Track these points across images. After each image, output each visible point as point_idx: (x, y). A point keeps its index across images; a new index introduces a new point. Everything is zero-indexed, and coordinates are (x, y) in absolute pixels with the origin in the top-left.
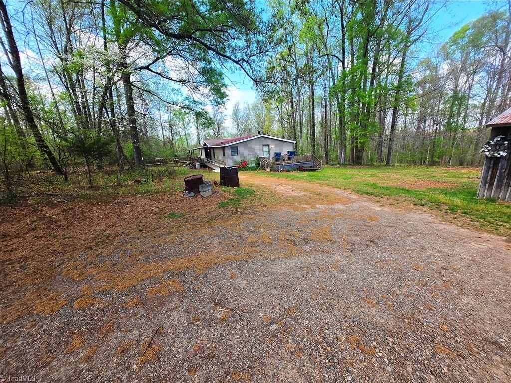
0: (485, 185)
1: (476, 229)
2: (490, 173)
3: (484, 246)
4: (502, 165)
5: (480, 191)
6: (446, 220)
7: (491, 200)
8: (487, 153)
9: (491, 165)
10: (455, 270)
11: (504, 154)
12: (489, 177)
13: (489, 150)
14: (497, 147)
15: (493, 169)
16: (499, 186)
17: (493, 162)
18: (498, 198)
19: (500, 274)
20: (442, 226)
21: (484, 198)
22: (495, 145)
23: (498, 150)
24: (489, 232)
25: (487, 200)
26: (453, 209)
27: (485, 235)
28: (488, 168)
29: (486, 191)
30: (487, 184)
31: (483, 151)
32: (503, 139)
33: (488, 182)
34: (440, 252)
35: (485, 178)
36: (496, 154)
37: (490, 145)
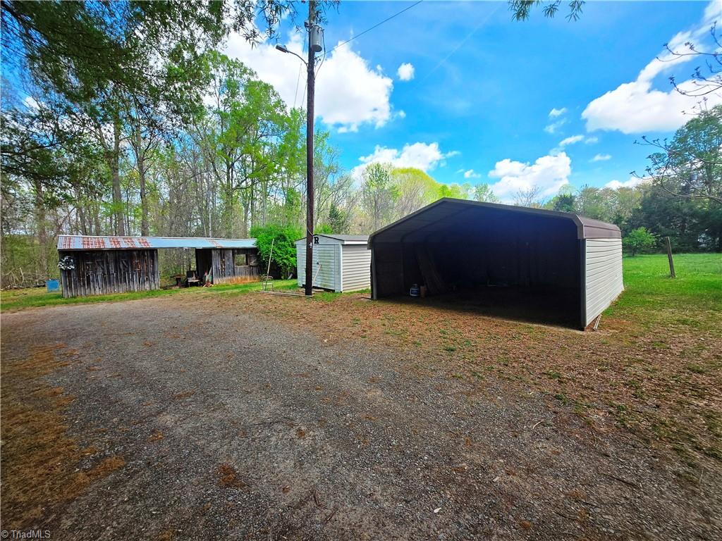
2: (68, 281)
4: (74, 274)
5: (65, 293)
7: (74, 297)
8: (62, 267)
9: (67, 276)
11: (73, 267)
12: (68, 283)
13: (63, 265)
14: (67, 263)
15: (69, 279)
16: (76, 288)
17: (67, 273)
18: (78, 294)
22: (66, 262)
23: (69, 265)
25: (71, 297)
28: (65, 279)
30: (68, 289)
31: (59, 266)
32: (70, 258)
33: (68, 287)
35: (65, 285)
36: (68, 268)
37: (63, 262)
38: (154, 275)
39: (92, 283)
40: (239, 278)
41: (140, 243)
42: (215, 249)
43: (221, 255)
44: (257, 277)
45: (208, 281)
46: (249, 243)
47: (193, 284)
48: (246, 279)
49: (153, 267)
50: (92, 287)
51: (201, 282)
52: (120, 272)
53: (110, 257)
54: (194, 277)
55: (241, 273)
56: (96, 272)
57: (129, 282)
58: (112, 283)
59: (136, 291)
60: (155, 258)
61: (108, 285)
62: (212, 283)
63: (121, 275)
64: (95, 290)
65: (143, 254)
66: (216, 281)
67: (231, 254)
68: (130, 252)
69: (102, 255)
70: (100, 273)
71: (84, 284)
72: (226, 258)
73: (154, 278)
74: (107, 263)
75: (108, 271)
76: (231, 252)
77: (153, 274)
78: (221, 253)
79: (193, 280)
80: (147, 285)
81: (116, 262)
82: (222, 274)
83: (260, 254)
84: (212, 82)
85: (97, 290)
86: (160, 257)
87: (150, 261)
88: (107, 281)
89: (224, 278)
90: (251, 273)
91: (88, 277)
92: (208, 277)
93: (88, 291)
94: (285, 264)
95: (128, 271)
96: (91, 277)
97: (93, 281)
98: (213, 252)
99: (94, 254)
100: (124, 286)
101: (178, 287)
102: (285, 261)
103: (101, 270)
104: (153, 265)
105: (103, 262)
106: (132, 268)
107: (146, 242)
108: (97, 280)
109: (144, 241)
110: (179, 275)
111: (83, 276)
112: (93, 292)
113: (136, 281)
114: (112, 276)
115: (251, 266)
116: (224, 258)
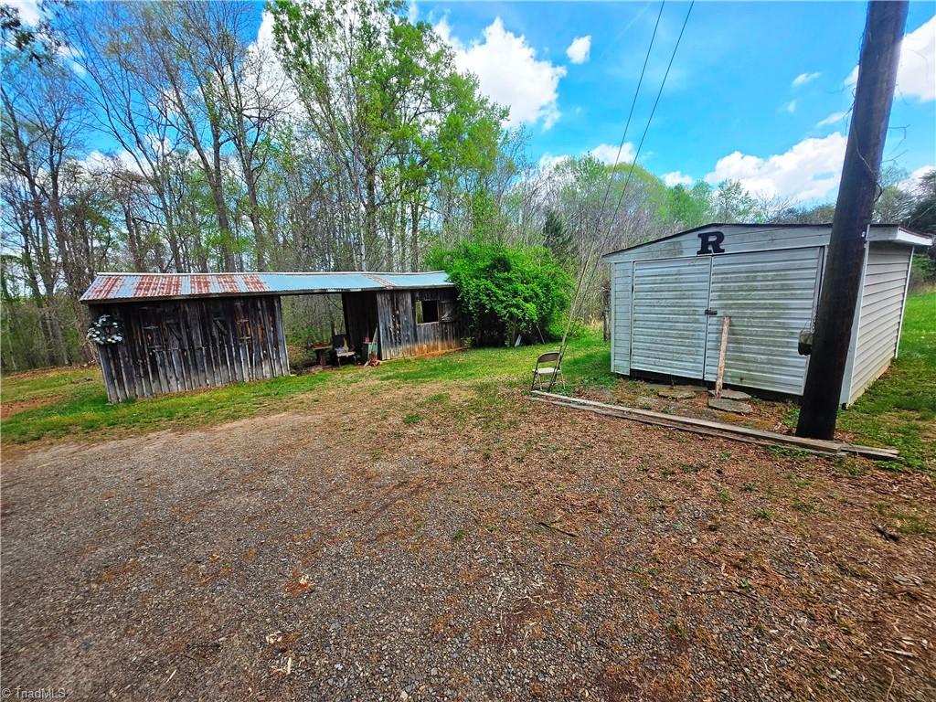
0: (113, 382)
1: (139, 434)
2: (112, 366)
3: (159, 444)
4: (123, 354)
5: (110, 393)
6: (94, 441)
7: (129, 401)
8: (98, 339)
9: (110, 355)
10: (149, 474)
11: (120, 339)
12: (114, 371)
13: (98, 336)
14: (106, 329)
15: (114, 361)
16: (130, 381)
17: (110, 351)
18: (137, 396)
19: (186, 456)
20: (95, 449)
21: (120, 400)
22: (103, 328)
23: (111, 335)
24: (154, 431)
25: (124, 401)
26: (91, 427)
27: (151, 435)
28: (107, 360)
29: (118, 391)
30: (116, 381)
31: (91, 337)
32: (111, 320)
33: (115, 378)
34: (120, 470)
35: (109, 374)
36: (109, 340)
37: (97, 329)
38: (277, 347)
39: (161, 371)
40: (425, 346)
41: (247, 283)
42: (382, 291)
43: (393, 304)
44: (453, 343)
45: (372, 355)
46: (439, 279)
47: (347, 361)
48: (435, 348)
49: (275, 332)
50: (162, 377)
51: (360, 358)
52: (214, 345)
53: (192, 313)
54: (346, 347)
55: (427, 337)
56: (167, 346)
57: (232, 364)
58: (200, 368)
59: (247, 381)
60: (277, 314)
61: (192, 372)
62: (380, 358)
63: (215, 351)
64: (169, 383)
65: (254, 305)
66: (388, 354)
67: (409, 301)
68: (228, 300)
69: (176, 310)
70: (175, 348)
71: (146, 373)
72: (401, 309)
73: (278, 353)
74: (187, 327)
75: (191, 344)
76: (409, 296)
77: (276, 345)
78: (392, 299)
79: (343, 352)
80: (266, 369)
81: (205, 325)
82: (396, 340)
83: (462, 297)
84: (339, 31)
85: (173, 381)
86: (285, 312)
87: (268, 319)
88: (191, 363)
89: (400, 348)
90: (444, 337)
91: (153, 358)
92: (372, 347)
93: (154, 386)
94: (512, 316)
95: (228, 342)
96: (158, 358)
97: (163, 365)
98: (379, 298)
99: (159, 310)
100: (223, 373)
101: (320, 368)
102: (514, 310)
103: (177, 343)
104: (274, 326)
105: (178, 324)
106: (235, 334)
107: (258, 282)
108: (171, 363)
109: (255, 280)
110: (320, 344)
111: (143, 356)
112: (165, 388)
113: (245, 360)
114: (198, 354)
115: (442, 323)
116: (398, 309)
